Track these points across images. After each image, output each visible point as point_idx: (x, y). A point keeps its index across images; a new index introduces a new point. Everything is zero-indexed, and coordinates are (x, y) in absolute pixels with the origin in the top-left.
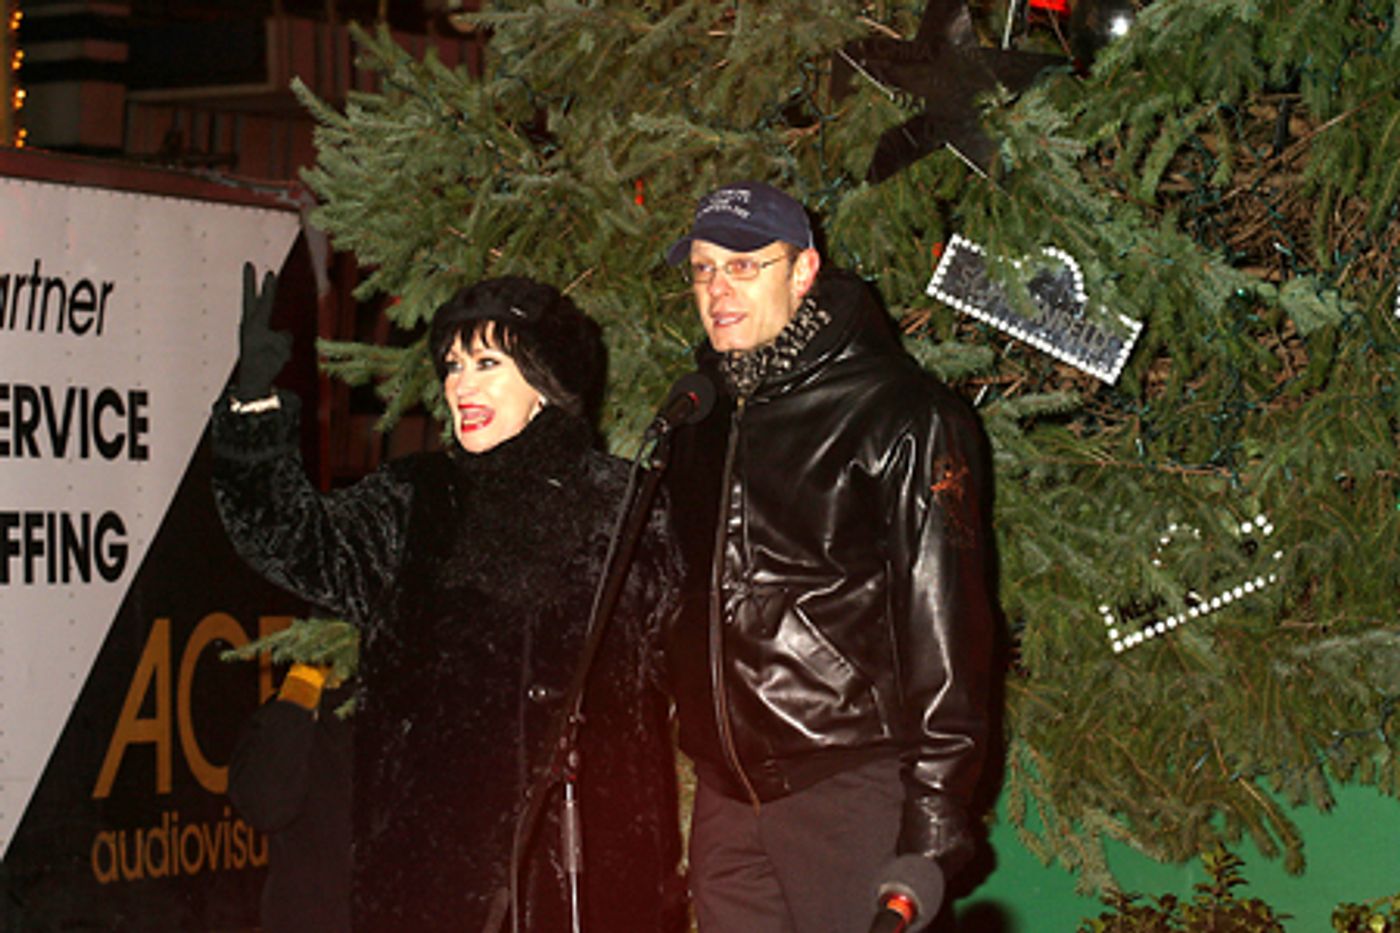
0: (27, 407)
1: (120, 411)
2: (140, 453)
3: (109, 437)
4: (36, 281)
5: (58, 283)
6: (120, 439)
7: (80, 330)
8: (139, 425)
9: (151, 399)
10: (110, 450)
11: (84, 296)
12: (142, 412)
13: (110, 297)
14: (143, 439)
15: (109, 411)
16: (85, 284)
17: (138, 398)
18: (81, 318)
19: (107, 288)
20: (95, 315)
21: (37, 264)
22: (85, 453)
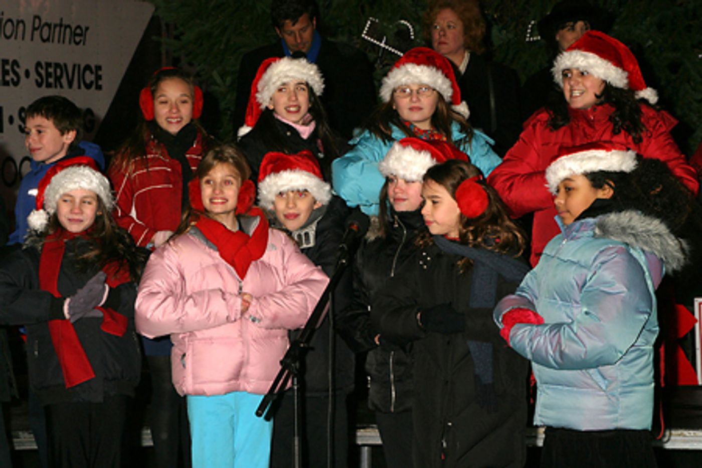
0: (59, 71)
1: (92, 72)
2: (99, 88)
3: (88, 81)
4: (61, 25)
5: (69, 26)
6: (92, 82)
7: (77, 43)
8: (99, 78)
9: (103, 68)
10: (88, 86)
11: (78, 31)
12: (100, 73)
13: (89, 32)
14: (100, 83)
15: (88, 73)
16: (79, 27)
17: (99, 68)
18: (78, 39)
19: (87, 29)
20: (82, 38)
21: (61, 20)
22: (79, 87)
